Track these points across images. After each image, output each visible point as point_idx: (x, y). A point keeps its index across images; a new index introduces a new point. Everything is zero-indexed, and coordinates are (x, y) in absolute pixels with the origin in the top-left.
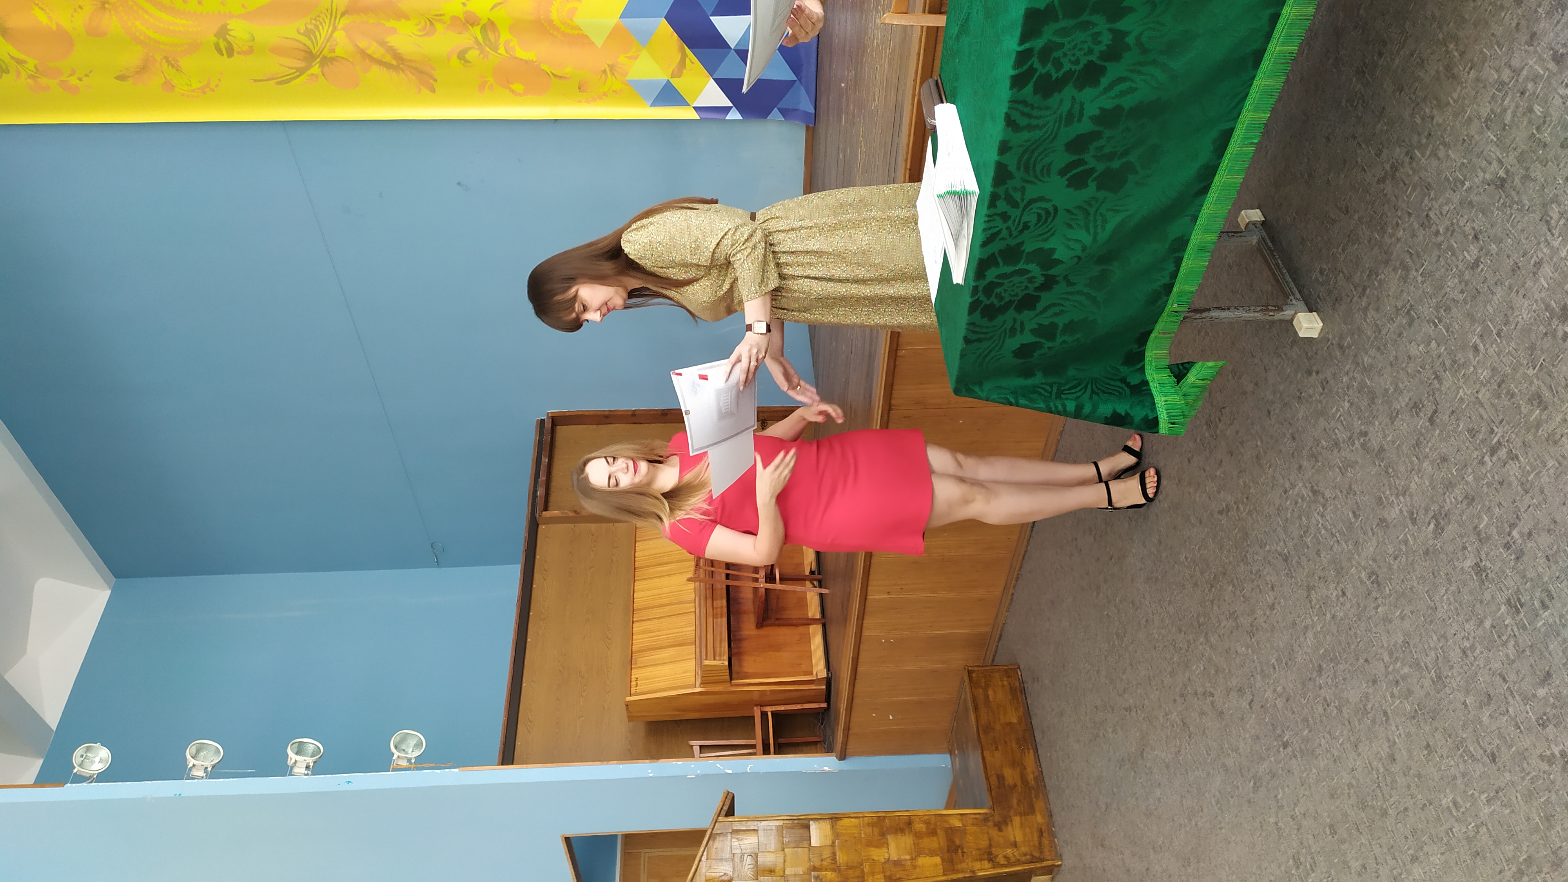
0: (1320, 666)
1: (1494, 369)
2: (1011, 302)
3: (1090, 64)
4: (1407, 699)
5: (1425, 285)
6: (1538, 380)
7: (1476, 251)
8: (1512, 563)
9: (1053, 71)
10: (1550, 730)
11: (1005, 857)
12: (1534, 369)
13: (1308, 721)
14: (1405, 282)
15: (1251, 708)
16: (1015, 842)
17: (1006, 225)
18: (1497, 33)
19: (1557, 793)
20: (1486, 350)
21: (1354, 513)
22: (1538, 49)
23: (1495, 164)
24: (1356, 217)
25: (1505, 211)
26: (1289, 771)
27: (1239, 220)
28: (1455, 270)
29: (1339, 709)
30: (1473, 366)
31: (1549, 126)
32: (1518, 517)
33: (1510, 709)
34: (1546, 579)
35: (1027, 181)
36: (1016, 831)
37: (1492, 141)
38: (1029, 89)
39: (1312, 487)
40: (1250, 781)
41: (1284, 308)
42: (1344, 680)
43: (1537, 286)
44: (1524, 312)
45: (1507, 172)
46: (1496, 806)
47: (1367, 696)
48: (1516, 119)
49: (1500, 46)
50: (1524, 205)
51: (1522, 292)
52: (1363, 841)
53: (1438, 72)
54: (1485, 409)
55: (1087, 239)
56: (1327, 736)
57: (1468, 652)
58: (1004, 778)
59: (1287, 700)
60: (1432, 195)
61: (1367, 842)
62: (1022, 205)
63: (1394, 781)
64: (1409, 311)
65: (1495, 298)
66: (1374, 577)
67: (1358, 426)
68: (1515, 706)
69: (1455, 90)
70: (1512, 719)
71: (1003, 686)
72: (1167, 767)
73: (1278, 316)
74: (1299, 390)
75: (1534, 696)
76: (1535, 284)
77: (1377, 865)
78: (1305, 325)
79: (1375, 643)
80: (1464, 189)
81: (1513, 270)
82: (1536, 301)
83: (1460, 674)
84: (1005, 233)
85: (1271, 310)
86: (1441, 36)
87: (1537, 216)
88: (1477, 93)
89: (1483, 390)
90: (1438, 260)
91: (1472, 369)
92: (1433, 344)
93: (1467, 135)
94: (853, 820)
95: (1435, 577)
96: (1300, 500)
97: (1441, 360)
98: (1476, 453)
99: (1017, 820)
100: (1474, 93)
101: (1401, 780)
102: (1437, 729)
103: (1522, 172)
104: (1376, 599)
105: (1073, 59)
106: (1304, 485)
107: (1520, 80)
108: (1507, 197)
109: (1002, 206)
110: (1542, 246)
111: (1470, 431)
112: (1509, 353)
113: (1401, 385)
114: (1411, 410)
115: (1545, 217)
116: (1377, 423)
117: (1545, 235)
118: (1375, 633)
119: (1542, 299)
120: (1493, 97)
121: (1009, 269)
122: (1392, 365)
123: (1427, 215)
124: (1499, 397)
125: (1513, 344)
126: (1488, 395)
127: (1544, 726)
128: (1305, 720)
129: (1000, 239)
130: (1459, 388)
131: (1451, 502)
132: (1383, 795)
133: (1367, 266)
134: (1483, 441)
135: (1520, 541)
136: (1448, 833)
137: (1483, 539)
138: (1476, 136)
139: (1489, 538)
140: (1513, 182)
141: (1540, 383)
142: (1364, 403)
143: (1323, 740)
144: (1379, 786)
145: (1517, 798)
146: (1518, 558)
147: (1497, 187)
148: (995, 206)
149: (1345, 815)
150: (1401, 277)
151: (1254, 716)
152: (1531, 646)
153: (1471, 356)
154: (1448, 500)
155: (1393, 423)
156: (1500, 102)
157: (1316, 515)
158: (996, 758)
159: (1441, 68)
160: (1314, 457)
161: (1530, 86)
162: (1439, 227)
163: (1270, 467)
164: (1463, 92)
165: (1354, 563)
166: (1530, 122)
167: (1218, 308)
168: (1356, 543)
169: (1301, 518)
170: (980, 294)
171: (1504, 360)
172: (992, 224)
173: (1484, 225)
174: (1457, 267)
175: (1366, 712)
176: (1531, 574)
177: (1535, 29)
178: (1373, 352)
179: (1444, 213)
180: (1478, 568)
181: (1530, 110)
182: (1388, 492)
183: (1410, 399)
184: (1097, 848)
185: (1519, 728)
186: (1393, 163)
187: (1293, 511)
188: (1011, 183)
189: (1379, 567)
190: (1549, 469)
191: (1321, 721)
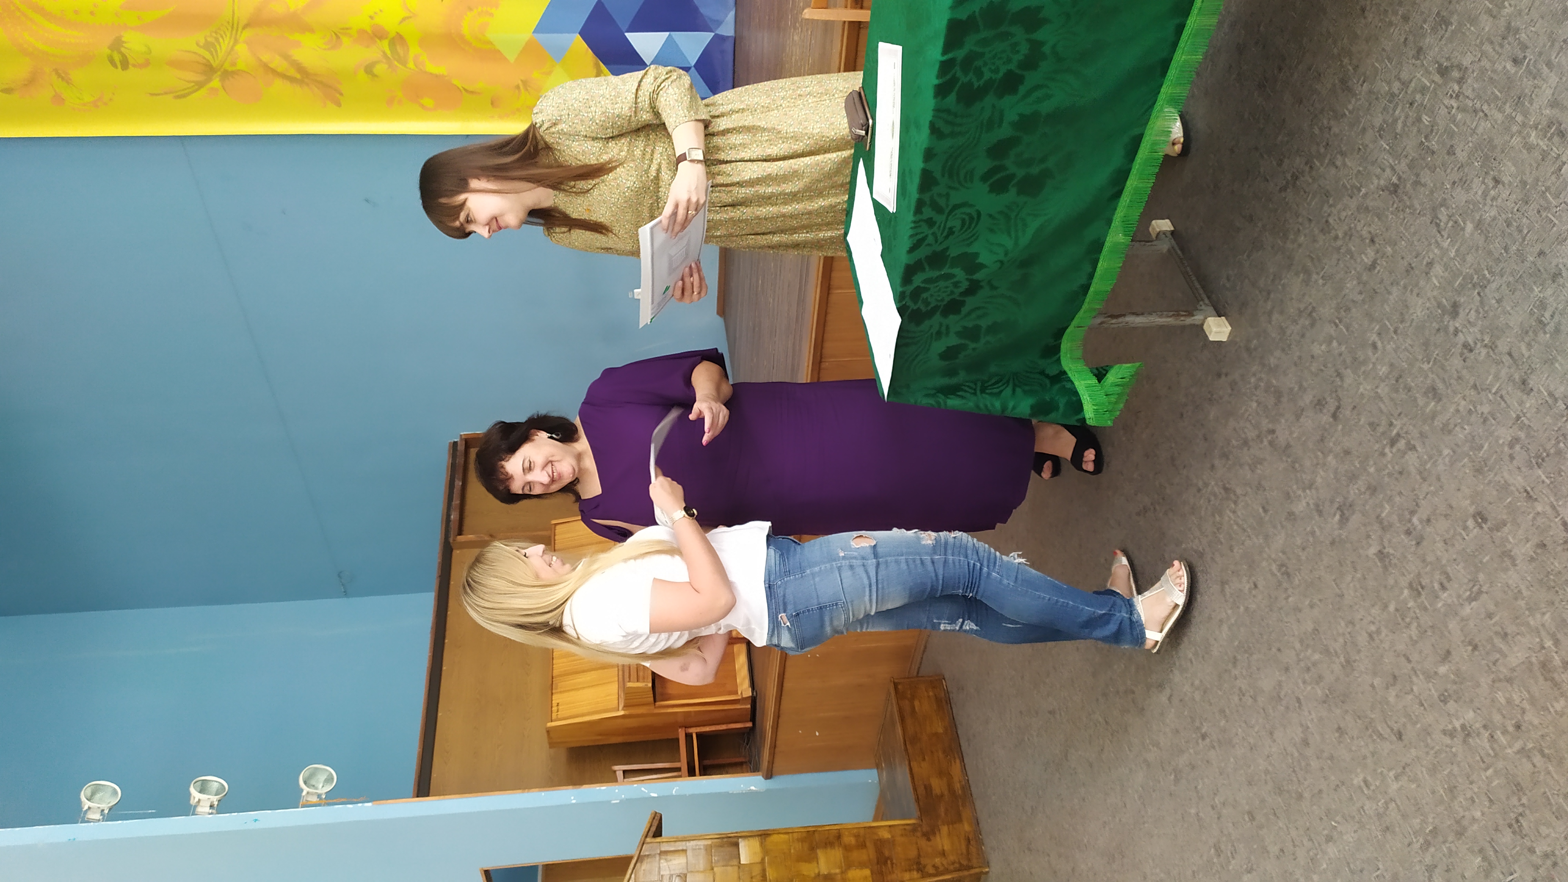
0: (1235, 657)
1: (1392, 365)
2: (936, 308)
3: (1009, 74)
4: (1318, 683)
5: (1326, 287)
6: (1432, 374)
7: (1373, 254)
8: (1413, 549)
9: (974, 80)
10: (1452, 706)
11: (934, 866)
12: (1429, 363)
13: (1224, 711)
14: (1307, 285)
15: (1170, 702)
16: (944, 850)
17: (932, 231)
18: (1388, 48)
19: (1459, 766)
20: (1384, 347)
21: (1263, 508)
22: (1425, 62)
23: (1388, 170)
24: (1260, 225)
25: (1399, 214)
26: (1208, 762)
27: (1150, 229)
28: (1353, 272)
29: (1254, 699)
30: (1374, 364)
31: (1436, 134)
32: (1417, 505)
33: (1415, 688)
34: (1444, 562)
35: (950, 188)
36: (943, 840)
37: (1385, 149)
38: (952, 98)
39: (1224, 485)
40: (1171, 775)
41: (1195, 313)
42: (1258, 669)
43: (1428, 286)
44: (1418, 310)
45: (1399, 178)
46: (1404, 781)
47: (1280, 684)
48: (1406, 129)
49: (1390, 60)
50: (1415, 210)
51: (1416, 291)
52: (1281, 825)
53: (1334, 85)
54: (1384, 403)
55: (1009, 243)
56: (1243, 725)
57: (1375, 636)
58: (931, 787)
59: (1205, 692)
60: (1331, 202)
61: (1285, 826)
62: (947, 211)
63: (1308, 765)
64: (1311, 312)
65: (1391, 297)
66: (1284, 569)
67: (1265, 424)
68: (1419, 684)
69: (1350, 102)
70: (1416, 697)
71: (929, 697)
72: (1091, 765)
73: (1189, 321)
74: (1209, 392)
75: (1436, 673)
76: (1427, 283)
77: (1294, 846)
78: (1214, 329)
79: (1286, 632)
80: (1361, 194)
81: (1407, 271)
82: (1429, 299)
83: (1367, 657)
84: (930, 239)
85: (1183, 315)
86: (1335, 51)
87: (1427, 219)
88: (1370, 104)
89: (1382, 385)
90: (1337, 263)
91: (1371, 366)
92: (1335, 344)
93: (1362, 144)
94: (782, 836)
95: (1341, 565)
96: (1213, 498)
97: (1342, 358)
98: (1377, 446)
99: (945, 829)
100: (1367, 104)
101: (1315, 764)
102: (1347, 711)
103: (1413, 178)
104: (1286, 589)
105: (993, 68)
106: (1216, 484)
107: (1409, 92)
108: (1400, 202)
109: (928, 212)
110: (1432, 246)
111: (1371, 424)
112: (1406, 349)
113: (1305, 384)
114: (1315, 407)
115: (1435, 220)
116: (1283, 421)
117: (1435, 237)
118: (1287, 623)
119: (1434, 297)
120: (1384, 109)
121: (934, 274)
122: (1296, 364)
123: (1327, 221)
124: (1397, 391)
125: (1409, 341)
126: (1387, 389)
127: (1445, 702)
128: (1222, 711)
129: (926, 245)
130: (1360, 384)
131: (1355, 493)
132: (1298, 778)
133: (1271, 271)
134: (1383, 433)
135: (1420, 527)
136: (1359, 811)
137: (1385, 527)
138: (1371, 146)
139: (1391, 525)
140: (1405, 188)
141: (1434, 376)
142: (1271, 401)
143: (1240, 730)
144: (1294, 771)
145: (1422, 772)
146: (1418, 544)
147: (1391, 193)
148: (921, 213)
149: (1263, 801)
150: (1303, 280)
151: (1173, 710)
152: (1432, 627)
153: (1370, 353)
154: (1352, 492)
155: (1298, 420)
156: (1391, 112)
157: (1228, 512)
158: (923, 769)
159: (1337, 81)
160: (1225, 456)
161: (1418, 97)
162: (1338, 232)
163: (1184, 467)
164: (1358, 103)
165: (1265, 556)
166: (1419, 131)
167: (1133, 314)
168: (1267, 537)
169: (1213, 515)
170: (907, 299)
171: (1401, 356)
172: (919, 230)
173: (1380, 229)
174: (1355, 269)
175: (1280, 699)
176: (1430, 558)
177: (1421, 45)
178: (1278, 353)
179: (1343, 218)
180: (1381, 555)
181: (1419, 120)
182: (1295, 487)
183: (1314, 397)
184: (1024, 851)
185: (1422, 705)
186: (1294, 172)
187: (1207, 508)
188: (936, 190)
189: (1289, 559)
190: (1445, 458)
191: (1237, 711)
